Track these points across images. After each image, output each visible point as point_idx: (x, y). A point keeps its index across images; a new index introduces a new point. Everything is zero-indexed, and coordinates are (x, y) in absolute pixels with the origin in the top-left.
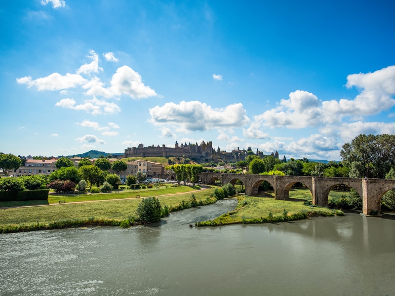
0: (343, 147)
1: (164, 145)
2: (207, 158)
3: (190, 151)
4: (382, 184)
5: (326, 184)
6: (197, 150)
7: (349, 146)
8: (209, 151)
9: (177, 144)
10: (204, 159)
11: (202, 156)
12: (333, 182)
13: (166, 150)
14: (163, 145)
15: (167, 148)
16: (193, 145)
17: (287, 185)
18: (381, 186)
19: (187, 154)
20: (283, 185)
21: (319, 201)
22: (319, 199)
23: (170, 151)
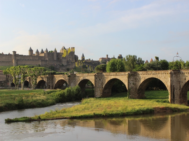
1: (15, 52)
2: (68, 67)
3: (47, 59)
5: (184, 78)
6: (55, 58)
8: (71, 59)
9: (31, 51)
10: (64, 68)
11: (63, 65)
13: (17, 58)
15: (18, 55)
16: (52, 52)
19: (44, 63)
21: (175, 98)
22: (175, 96)
23: (22, 59)
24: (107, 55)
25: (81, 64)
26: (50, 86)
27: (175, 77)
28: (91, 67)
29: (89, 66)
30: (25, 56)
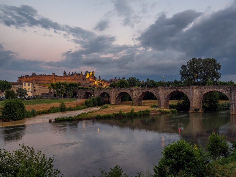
0: (181, 68)
2: (90, 84)
3: (76, 79)
4: (202, 89)
5: (167, 92)
6: (82, 78)
7: (185, 67)
8: (92, 79)
9: (65, 73)
12: (172, 90)
13: (56, 78)
14: (53, 74)
17: (140, 94)
18: (202, 91)
20: (138, 95)
21: (162, 104)
22: (162, 103)
23: (59, 78)
24: (115, 77)
25: (98, 82)
26: (80, 96)
27: (162, 91)
28: (105, 84)
29: (103, 84)
30: (61, 76)
